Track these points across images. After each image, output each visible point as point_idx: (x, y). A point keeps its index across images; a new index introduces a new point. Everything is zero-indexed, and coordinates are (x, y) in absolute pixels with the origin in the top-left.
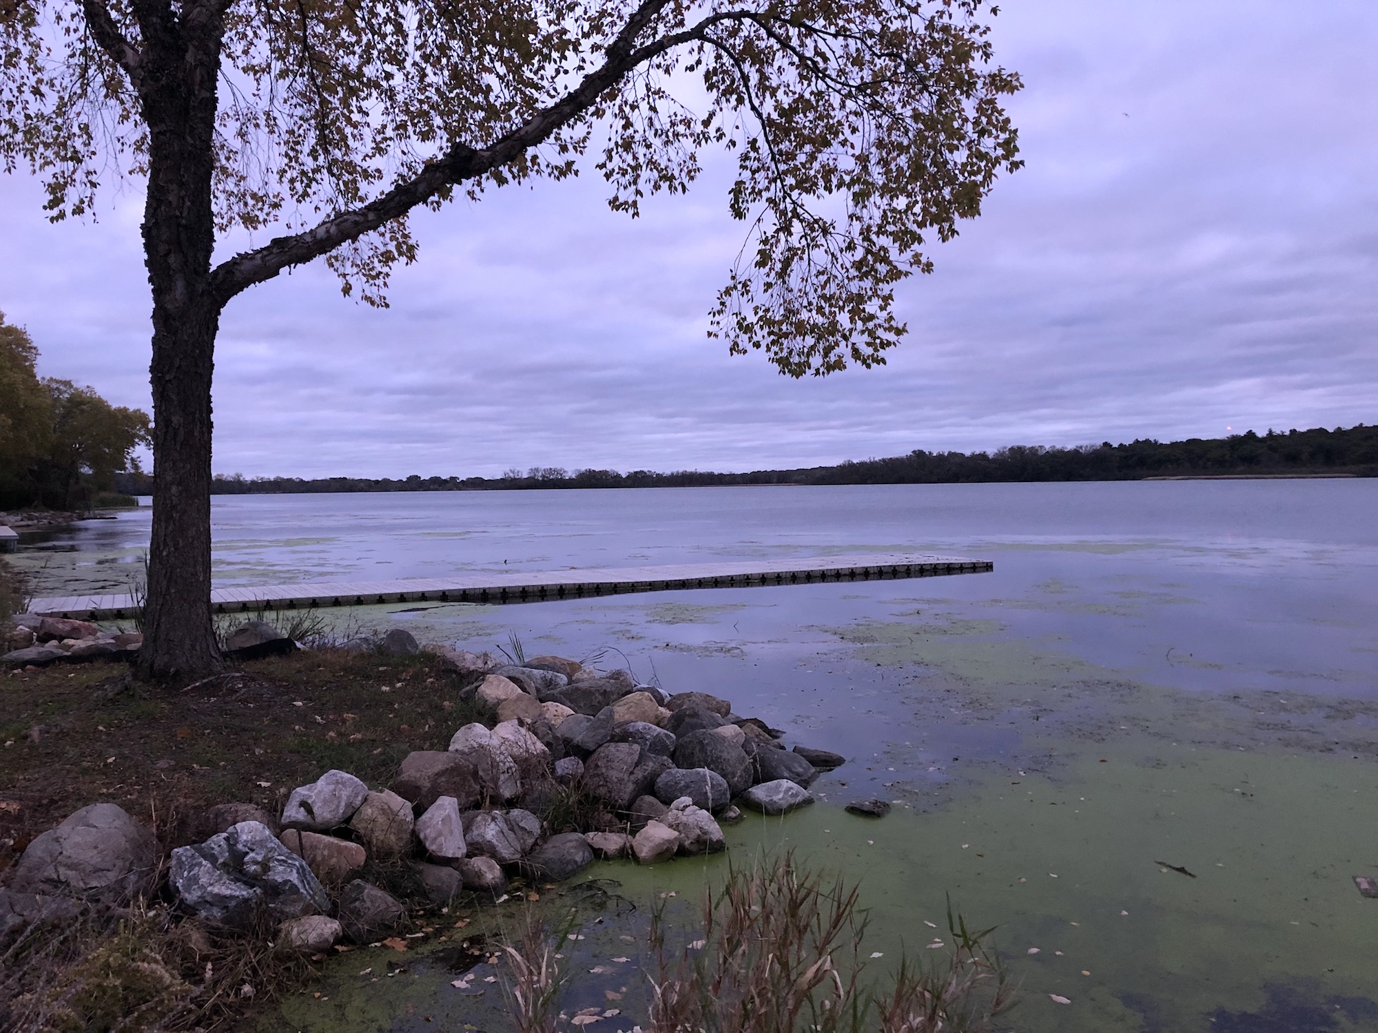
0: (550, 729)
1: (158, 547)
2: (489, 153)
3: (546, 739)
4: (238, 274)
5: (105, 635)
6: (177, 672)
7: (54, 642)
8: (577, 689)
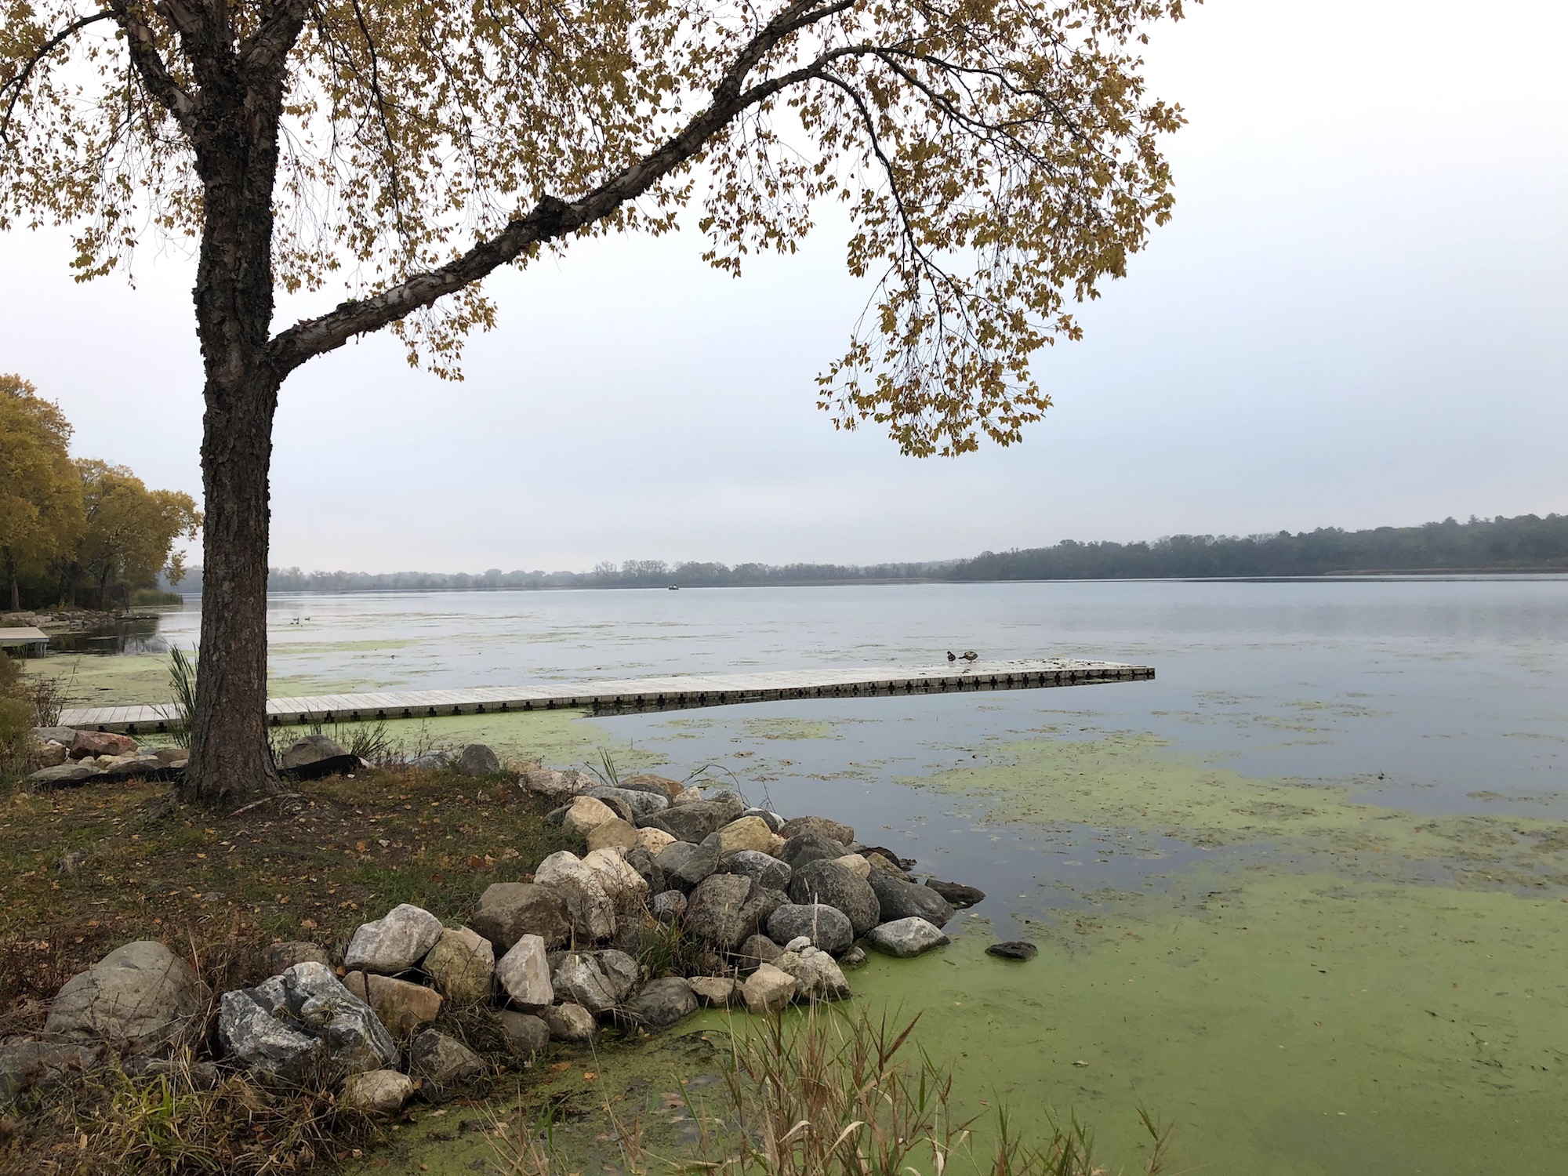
0: (649, 858)
1: (208, 651)
2: (580, 208)
3: (644, 870)
4: (299, 344)
5: (147, 750)
6: (227, 794)
7: (89, 759)
8: (679, 813)
